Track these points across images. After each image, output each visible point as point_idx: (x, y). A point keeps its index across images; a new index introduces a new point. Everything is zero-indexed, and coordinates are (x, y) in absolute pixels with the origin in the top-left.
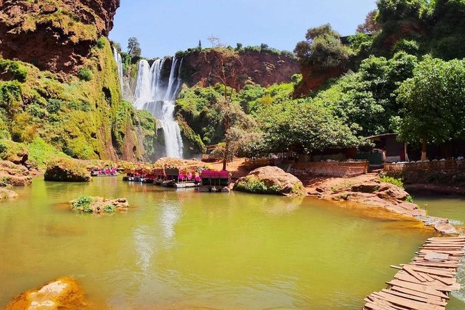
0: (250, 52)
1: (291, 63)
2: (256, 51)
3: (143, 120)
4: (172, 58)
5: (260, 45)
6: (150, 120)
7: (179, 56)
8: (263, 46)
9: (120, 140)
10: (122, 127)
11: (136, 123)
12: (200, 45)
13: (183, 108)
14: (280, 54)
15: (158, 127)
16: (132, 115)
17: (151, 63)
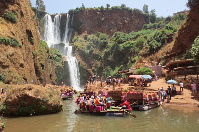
0: (115, 10)
1: (140, 17)
2: (119, 9)
3: (55, 56)
4: (66, 14)
5: (120, 6)
6: (59, 56)
7: (71, 12)
8: (123, 6)
9: (40, 69)
10: (42, 59)
11: (50, 58)
12: (83, 5)
13: (79, 47)
14: (133, 11)
15: (64, 60)
16: (48, 52)
17: (53, 17)
